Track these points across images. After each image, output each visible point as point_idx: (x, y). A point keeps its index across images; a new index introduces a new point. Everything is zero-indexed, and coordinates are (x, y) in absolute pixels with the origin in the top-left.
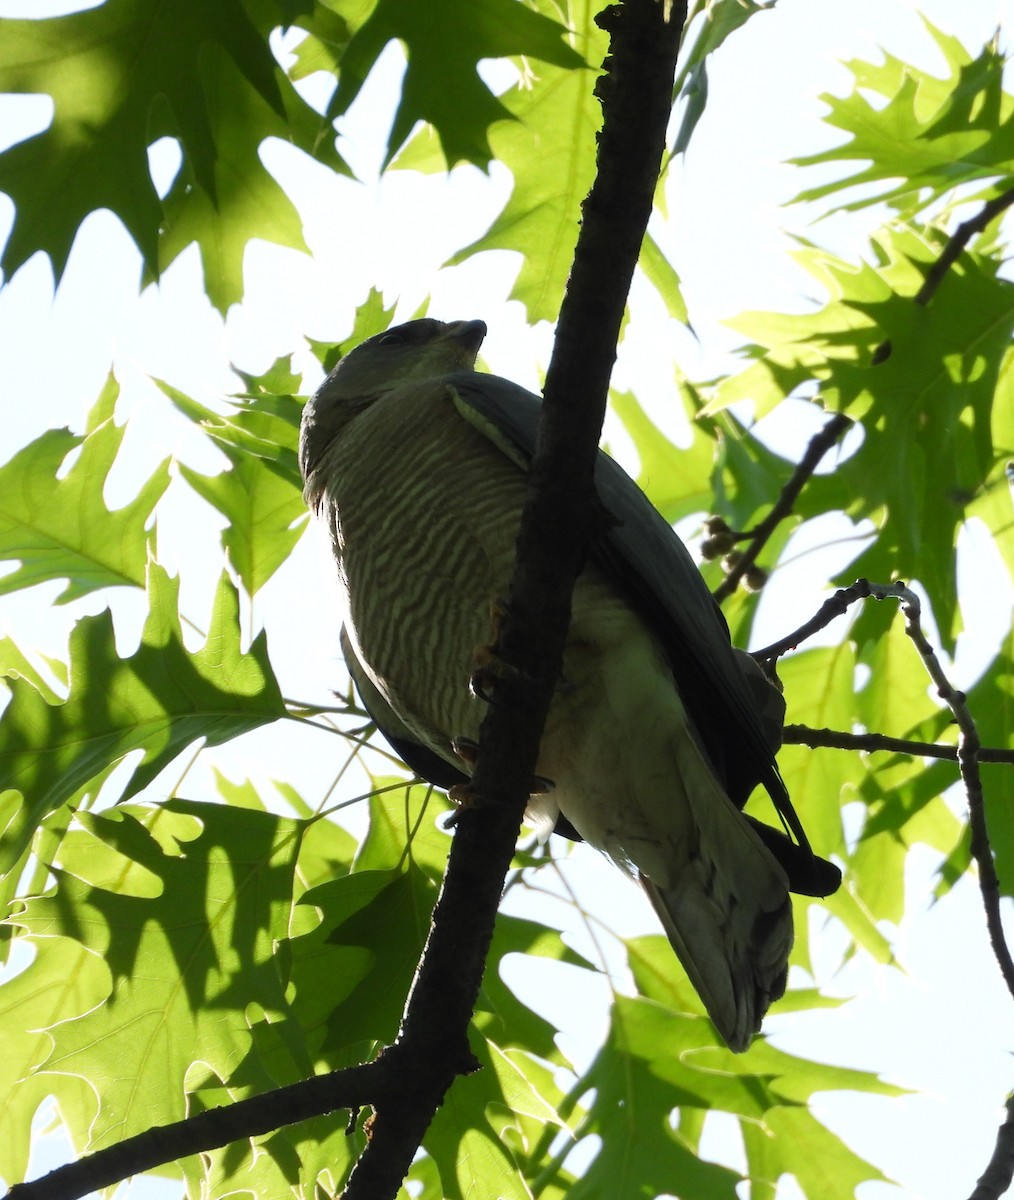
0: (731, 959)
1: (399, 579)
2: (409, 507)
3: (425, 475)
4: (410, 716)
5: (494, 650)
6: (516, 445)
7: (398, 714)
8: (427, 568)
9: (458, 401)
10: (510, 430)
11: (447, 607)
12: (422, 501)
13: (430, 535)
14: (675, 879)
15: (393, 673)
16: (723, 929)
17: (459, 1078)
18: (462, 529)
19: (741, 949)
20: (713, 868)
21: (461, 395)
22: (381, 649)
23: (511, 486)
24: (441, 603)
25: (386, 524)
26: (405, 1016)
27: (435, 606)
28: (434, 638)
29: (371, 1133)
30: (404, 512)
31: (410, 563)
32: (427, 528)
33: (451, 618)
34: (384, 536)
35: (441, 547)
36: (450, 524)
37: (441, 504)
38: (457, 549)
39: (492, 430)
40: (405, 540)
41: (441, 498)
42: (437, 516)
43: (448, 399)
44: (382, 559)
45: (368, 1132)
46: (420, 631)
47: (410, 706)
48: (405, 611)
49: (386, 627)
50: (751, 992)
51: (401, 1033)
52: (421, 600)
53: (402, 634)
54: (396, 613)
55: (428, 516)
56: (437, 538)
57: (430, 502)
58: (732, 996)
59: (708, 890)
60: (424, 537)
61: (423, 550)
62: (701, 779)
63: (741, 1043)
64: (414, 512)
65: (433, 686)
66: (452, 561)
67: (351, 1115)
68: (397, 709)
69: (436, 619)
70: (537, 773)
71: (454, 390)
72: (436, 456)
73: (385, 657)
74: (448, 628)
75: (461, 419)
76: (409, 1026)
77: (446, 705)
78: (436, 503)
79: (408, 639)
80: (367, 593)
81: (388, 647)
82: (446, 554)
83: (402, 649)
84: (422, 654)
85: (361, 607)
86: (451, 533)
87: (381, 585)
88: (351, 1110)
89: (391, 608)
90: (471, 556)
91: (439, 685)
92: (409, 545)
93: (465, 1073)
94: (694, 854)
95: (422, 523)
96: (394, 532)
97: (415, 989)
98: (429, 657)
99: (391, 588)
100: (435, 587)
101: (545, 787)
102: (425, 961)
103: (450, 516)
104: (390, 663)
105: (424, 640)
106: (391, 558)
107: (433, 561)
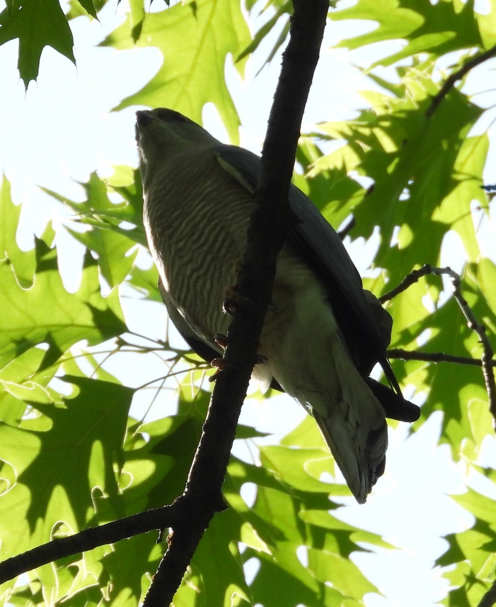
0: (357, 454)
1: (190, 254)
2: (195, 216)
3: (203, 200)
4: (196, 326)
5: (235, 289)
6: (250, 183)
7: (190, 326)
8: (205, 248)
9: (220, 160)
10: (246, 174)
11: (215, 269)
12: (202, 213)
13: (207, 231)
14: (331, 413)
15: (187, 304)
16: (354, 438)
17: (216, 514)
18: (222, 228)
19: (362, 450)
20: (348, 406)
21: (222, 156)
22: (181, 292)
23: (248, 205)
24: (212, 268)
25: (183, 226)
26: (188, 481)
27: (208, 268)
28: (208, 286)
29: (170, 543)
30: (193, 219)
31: (195, 246)
32: (204, 228)
33: (217, 275)
34: (182, 232)
35: (211, 238)
36: (216, 225)
37: (212, 215)
38: (220, 239)
39: (237, 175)
40: (193, 234)
41: (212, 211)
42: (210, 221)
43: (215, 158)
44: (181, 244)
45: (169, 542)
46: (201, 282)
47: (196, 322)
48: (193, 271)
49: (183, 280)
50: (367, 472)
51: (186, 490)
52: (201, 266)
53: (192, 284)
54: (188, 272)
55: (205, 221)
56: (210, 233)
57: (205, 214)
58: (358, 474)
59: (346, 418)
60: (203, 233)
61: (203, 239)
62: (343, 360)
63: (363, 498)
64: (198, 219)
65: (207, 311)
66: (218, 245)
67: (160, 533)
68: (189, 323)
69: (209, 275)
70: (258, 353)
71: (218, 154)
72: (210, 189)
73: (183, 296)
74: (215, 280)
75: (222, 170)
76: (191, 486)
77: (214, 321)
78: (209, 214)
79: (195, 286)
80: (173, 261)
81: (184, 290)
82: (215, 241)
83: (192, 291)
84: (202, 294)
85: (170, 270)
86: (217, 230)
87: (180, 258)
88: (160, 530)
89: (186, 269)
90: (227, 243)
91: (211, 310)
92: (195, 237)
93: (220, 511)
94: (340, 399)
95: (202, 225)
96: (188, 229)
97: (194, 467)
98: (205, 295)
99: (186, 259)
100: (209, 258)
101: (262, 361)
102: (199, 452)
103: (216, 221)
104: (185, 298)
105: (203, 287)
106: (186, 243)
107: (208, 245)
